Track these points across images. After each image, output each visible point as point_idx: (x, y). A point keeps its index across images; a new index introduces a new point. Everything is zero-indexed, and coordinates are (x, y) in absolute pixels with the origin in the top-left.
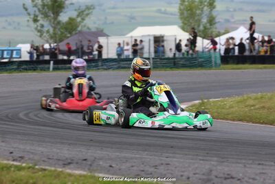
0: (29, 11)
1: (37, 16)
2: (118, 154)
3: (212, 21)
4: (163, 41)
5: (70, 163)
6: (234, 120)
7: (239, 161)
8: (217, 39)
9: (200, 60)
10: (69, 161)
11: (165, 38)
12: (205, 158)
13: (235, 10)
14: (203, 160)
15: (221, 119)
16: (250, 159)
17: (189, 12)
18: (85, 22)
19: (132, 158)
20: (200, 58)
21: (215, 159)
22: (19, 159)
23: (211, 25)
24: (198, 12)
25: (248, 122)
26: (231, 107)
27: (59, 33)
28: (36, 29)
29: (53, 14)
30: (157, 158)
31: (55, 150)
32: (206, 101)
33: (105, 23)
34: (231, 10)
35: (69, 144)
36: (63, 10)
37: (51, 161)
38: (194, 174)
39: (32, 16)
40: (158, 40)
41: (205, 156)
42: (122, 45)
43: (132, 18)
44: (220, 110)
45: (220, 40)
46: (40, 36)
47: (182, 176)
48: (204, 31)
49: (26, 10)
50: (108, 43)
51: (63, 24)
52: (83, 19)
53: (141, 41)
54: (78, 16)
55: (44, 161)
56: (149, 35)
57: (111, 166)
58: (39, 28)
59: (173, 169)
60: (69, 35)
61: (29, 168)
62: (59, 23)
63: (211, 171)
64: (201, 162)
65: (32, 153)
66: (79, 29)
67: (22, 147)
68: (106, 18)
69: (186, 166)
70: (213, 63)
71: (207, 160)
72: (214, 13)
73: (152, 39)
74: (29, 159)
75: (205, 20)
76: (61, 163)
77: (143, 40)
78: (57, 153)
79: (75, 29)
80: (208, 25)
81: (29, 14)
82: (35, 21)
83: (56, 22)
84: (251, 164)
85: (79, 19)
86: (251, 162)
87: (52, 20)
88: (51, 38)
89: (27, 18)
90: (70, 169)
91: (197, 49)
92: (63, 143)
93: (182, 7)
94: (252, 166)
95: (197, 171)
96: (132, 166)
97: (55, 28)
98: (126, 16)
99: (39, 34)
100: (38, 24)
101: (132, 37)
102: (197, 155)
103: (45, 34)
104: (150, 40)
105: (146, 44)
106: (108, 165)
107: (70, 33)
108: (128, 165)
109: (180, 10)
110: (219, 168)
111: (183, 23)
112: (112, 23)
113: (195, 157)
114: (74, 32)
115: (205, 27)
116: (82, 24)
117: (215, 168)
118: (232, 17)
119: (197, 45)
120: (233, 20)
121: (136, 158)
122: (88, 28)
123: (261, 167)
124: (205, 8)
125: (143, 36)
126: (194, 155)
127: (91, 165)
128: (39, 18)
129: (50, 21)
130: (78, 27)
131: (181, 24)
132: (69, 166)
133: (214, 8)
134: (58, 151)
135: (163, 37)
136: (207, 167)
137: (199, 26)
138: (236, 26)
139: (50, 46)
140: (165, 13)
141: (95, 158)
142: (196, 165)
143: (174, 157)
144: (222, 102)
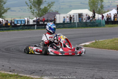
0: (28, 4)
1: (31, 7)
2: (55, 67)
3: (102, 7)
4: (82, 15)
5: (34, 73)
6: (109, 49)
7: (107, 70)
8: (104, 15)
9: (97, 23)
10: (34, 71)
11: (83, 14)
12: (92, 69)
13: (112, 2)
14: (91, 70)
15: (103, 49)
16: (112, 69)
17: (93, 4)
18: (51, 8)
19: (61, 70)
20: (97, 22)
21: (97, 69)
22: (12, 71)
23: (102, 8)
24: (96, 3)
25: (114, 50)
26: (108, 43)
27: (41, 13)
28: (31, 12)
29: (38, 5)
30: (72, 69)
31: (29, 66)
32: (97, 41)
33: (60, 8)
34: (111, 2)
35: (36, 63)
36: (42, 4)
37: (26, 72)
38: (86, 77)
39: (30, 7)
40: (80, 15)
41: (92, 68)
42: (65, 18)
43: (70, 6)
44: (103, 45)
45: (105, 15)
46: (33, 14)
47: (81, 78)
48: (99, 11)
49: (27, 4)
50: (60, 17)
51: (42, 9)
52: (50, 7)
53: (73, 16)
54: (48, 6)
55: (23, 72)
56: (76, 13)
57: (51, 74)
58: (32, 11)
59: (78, 74)
60: (44, 14)
61: (15, 75)
62: (40, 9)
63: (94, 75)
64: (91, 71)
65: (19, 68)
66: (49, 11)
67: (15, 65)
68: (60, 7)
69: (84, 73)
70: (102, 25)
71: (93, 70)
72: (103, 4)
73: (78, 15)
74: (17, 71)
75: (99, 7)
76: (30, 72)
77: (74, 15)
78: (30, 68)
79: (47, 11)
80: (100, 8)
81: (28, 6)
82: (31, 8)
83: (39, 9)
84: (112, 71)
85: (48, 7)
86: (112, 70)
87: (38, 8)
88: (38, 15)
89: (28, 7)
90: (33, 75)
91: (96, 19)
92: (33, 62)
93: (90, 2)
94: (112, 72)
95: (88, 76)
96: (60, 74)
97: (39, 11)
98: (68, 5)
99: (32, 14)
100: (32, 9)
101: (69, 14)
102: (89, 67)
103: (35, 14)
104: (77, 15)
105: (75, 17)
106: (50, 73)
107: (45, 13)
108: (59, 73)
109: (89, 3)
110: (98, 74)
111: (90, 8)
112: (63, 8)
113: (88, 68)
114: (46, 13)
115: (99, 10)
116: (50, 9)
117: (96, 74)
118: (111, 5)
119: (96, 17)
120: (111, 6)
121: (63, 69)
122: (52, 11)
123: (116, 73)
124: (99, 2)
125: (74, 14)
126: (88, 67)
127: (42, 73)
128: (32, 7)
129: (37, 8)
130: (48, 10)
131: (90, 9)
132: (33, 74)
133: (103, 1)
134: (30, 66)
135: (82, 14)
136: (93, 73)
137: (97, 9)
138: (112, 8)
139: (36, 18)
140: (84, 4)
141: (45, 70)
142: (88, 73)
143: (79, 69)
144: (104, 41)
